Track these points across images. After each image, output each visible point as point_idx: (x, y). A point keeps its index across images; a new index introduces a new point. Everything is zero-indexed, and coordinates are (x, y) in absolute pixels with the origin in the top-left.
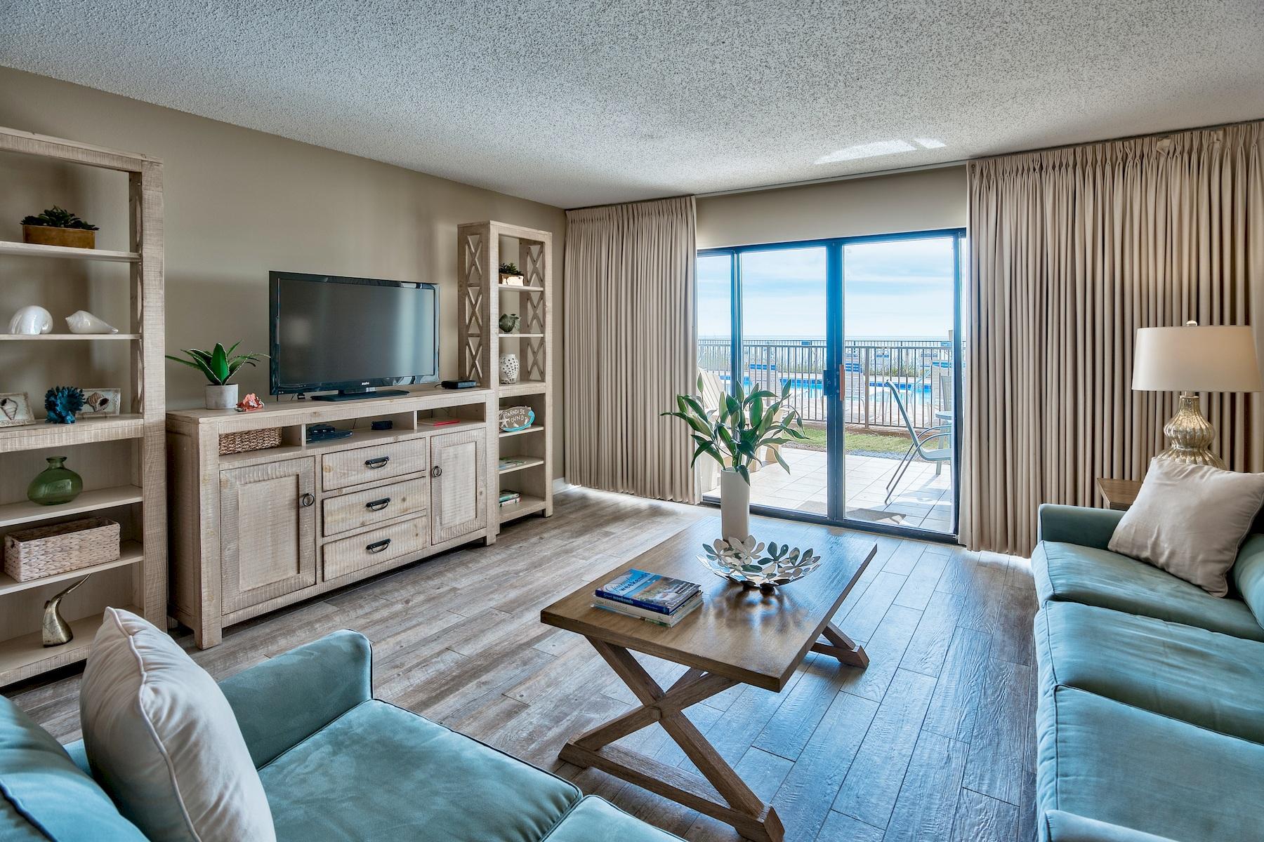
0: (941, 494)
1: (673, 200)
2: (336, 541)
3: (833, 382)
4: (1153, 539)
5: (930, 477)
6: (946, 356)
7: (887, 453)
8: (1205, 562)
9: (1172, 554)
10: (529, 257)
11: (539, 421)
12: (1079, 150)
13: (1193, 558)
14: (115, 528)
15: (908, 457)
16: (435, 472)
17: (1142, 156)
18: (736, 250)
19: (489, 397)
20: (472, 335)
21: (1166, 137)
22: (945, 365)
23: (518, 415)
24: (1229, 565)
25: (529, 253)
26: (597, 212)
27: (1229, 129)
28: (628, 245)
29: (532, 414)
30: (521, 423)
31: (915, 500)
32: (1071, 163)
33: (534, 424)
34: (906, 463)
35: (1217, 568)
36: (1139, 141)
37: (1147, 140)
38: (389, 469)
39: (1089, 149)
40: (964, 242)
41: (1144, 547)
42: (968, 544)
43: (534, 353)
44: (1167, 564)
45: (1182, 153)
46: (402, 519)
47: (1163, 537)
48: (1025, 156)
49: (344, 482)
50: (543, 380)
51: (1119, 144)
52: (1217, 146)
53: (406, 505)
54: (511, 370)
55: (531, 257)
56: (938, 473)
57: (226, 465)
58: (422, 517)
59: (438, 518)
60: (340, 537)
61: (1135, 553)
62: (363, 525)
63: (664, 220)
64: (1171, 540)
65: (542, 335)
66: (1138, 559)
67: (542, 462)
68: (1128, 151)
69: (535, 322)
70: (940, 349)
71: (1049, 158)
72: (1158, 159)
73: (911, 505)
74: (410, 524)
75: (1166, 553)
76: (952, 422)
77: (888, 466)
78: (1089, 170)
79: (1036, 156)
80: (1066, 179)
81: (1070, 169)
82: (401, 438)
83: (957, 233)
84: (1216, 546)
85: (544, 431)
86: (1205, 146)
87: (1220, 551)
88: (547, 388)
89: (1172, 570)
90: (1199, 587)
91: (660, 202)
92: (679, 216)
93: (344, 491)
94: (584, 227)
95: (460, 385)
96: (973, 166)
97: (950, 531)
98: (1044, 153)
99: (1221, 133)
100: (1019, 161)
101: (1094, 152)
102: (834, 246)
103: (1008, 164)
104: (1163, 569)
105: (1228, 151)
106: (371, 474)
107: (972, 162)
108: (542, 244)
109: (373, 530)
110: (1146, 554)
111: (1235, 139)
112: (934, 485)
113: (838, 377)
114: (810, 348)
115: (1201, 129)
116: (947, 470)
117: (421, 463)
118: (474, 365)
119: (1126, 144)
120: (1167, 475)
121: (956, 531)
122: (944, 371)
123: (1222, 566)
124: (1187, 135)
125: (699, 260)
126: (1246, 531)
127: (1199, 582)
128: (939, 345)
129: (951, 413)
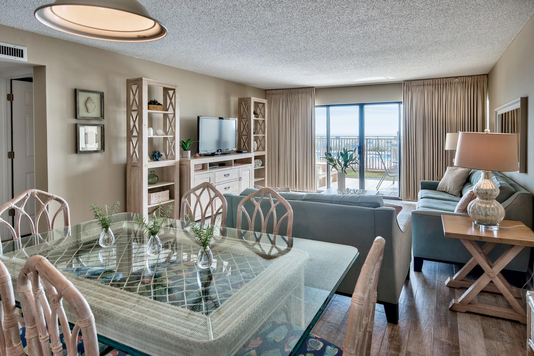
0: (394, 189)
1: (307, 89)
3: (361, 151)
4: (446, 186)
5: (391, 185)
6: (396, 142)
7: (375, 178)
8: (456, 189)
9: (449, 189)
10: (258, 108)
11: (263, 165)
12: (434, 80)
13: (454, 189)
14: (168, 191)
15: (382, 179)
16: (240, 179)
17: (451, 84)
18: (328, 106)
19: (252, 155)
20: (244, 135)
21: (457, 78)
22: (395, 145)
24: (461, 190)
25: (258, 106)
26: (278, 91)
27: (473, 77)
28: (289, 103)
29: (261, 162)
30: (258, 165)
31: (385, 191)
32: (432, 84)
33: (262, 166)
34: (381, 181)
35: (458, 190)
36: (450, 79)
37: (452, 79)
39: (437, 80)
40: (402, 106)
41: (444, 188)
42: (403, 199)
43: (260, 141)
44: (449, 191)
45: (461, 83)
47: (448, 185)
48: (419, 81)
49: (220, 180)
50: (264, 150)
51: (445, 79)
52: (470, 81)
53: (233, 189)
55: (259, 108)
56: (394, 183)
57: (196, 174)
58: (237, 193)
63: (304, 95)
64: (449, 185)
65: (264, 135)
66: (443, 191)
67: (264, 178)
68: (447, 81)
69: (260, 130)
70: (394, 139)
71: (426, 82)
72: (455, 84)
73: (384, 192)
76: (398, 164)
77: (377, 182)
78: (437, 86)
79: (423, 81)
80: (431, 88)
81: (432, 86)
83: (400, 103)
84: (458, 186)
85: (265, 168)
86: (467, 81)
87: (459, 187)
88: (265, 153)
89: (449, 193)
90: (455, 195)
91: (302, 89)
92: (309, 94)
93: (220, 183)
94: (273, 96)
95: (243, 152)
96: (404, 83)
97: (398, 197)
98: (425, 81)
99: (470, 78)
100: (417, 82)
101: (438, 81)
102: (362, 106)
103: (414, 83)
104: (448, 193)
105: (472, 83)
106: (226, 179)
107: (404, 82)
108: (264, 104)
110: (444, 190)
111: (474, 79)
112: (392, 187)
113: (363, 148)
114: (339, 139)
115: (465, 76)
116: (397, 183)
117: (237, 177)
118: (245, 145)
119: (447, 79)
120: (450, 170)
121: (399, 196)
122: (395, 148)
123: (459, 190)
124: (462, 78)
125: (316, 109)
126: (465, 182)
127: (455, 194)
128: (393, 138)
129: (398, 161)
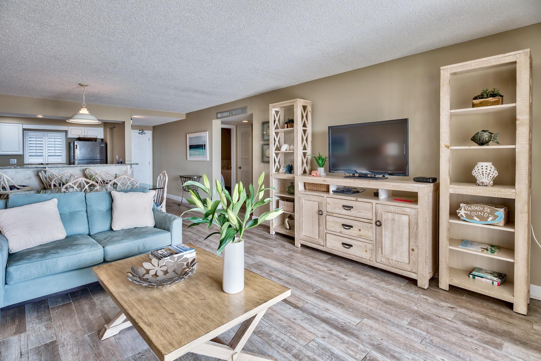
2: (330, 234)
16: (378, 223)
19: (421, 189)
23: (481, 211)
29: (502, 214)
30: (482, 218)
38: (352, 212)
46: (358, 239)
49: (334, 211)
53: (360, 233)
54: (478, 174)
58: (370, 243)
59: (380, 249)
60: (332, 233)
62: (341, 232)
74: (364, 244)
82: (359, 199)
85: (514, 232)
93: (334, 215)
106: (344, 212)
109: (345, 237)
117: (370, 215)
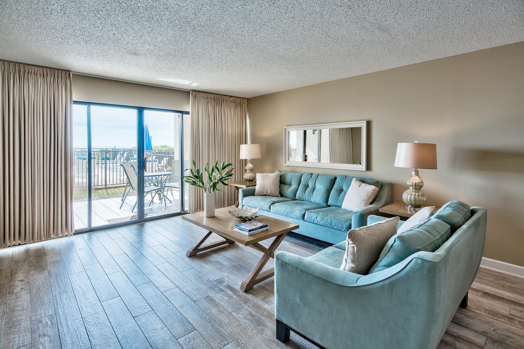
3: (141, 165)
4: (266, 190)
8: (276, 192)
12: (216, 95)
17: (226, 101)
18: (89, 104)
21: (231, 97)
32: (214, 98)
37: (228, 97)
41: (264, 192)
42: (191, 212)
45: (233, 102)
48: (204, 93)
52: (238, 102)
61: (262, 194)
72: (229, 102)
75: (269, 192)
78: (217, 101)
79: (207, 94)
80: (213, 102)
96: (192, 93)
101: (218, 97)
103: (200, 94)
113: (143, 162)
119: (224, 97)
125: (73, 106)
127: (276, 195)
